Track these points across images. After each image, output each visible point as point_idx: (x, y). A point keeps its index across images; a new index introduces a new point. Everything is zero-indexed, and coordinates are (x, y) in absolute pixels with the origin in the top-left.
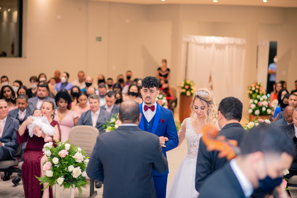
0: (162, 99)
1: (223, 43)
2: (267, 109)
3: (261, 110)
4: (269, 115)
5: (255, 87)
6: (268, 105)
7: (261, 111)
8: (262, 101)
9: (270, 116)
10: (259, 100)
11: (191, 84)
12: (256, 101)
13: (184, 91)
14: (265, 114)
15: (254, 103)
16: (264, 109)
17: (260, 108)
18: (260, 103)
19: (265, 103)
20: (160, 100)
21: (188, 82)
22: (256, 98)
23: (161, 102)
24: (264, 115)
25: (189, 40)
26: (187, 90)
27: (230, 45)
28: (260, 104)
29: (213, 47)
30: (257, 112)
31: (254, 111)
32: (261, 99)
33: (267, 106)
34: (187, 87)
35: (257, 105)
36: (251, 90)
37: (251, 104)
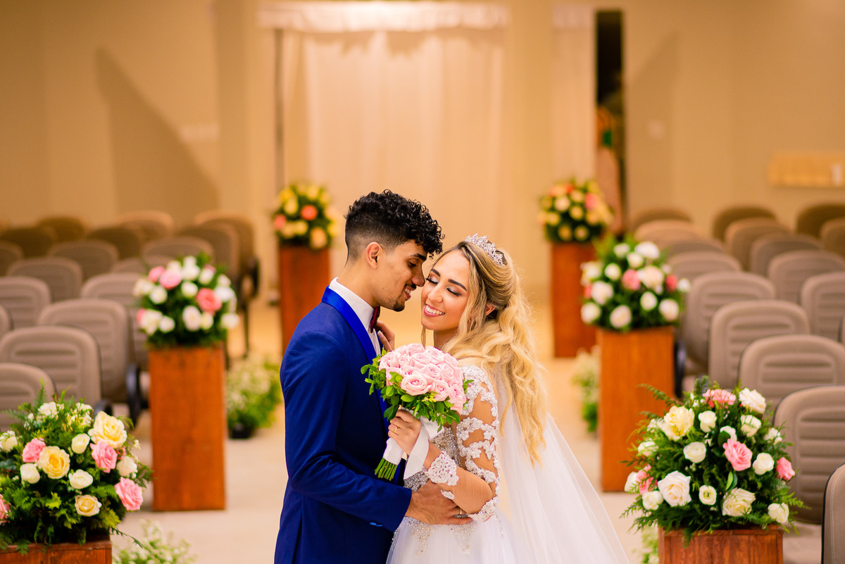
0: (212, 285)
1: (415, 25)
2: (660, 298)
3: (634, 305)
4: (669, 324)
5: (568, 195)
6: (665, 285)
7: (636, 312)
8: (637, 269)
9: (672, 329)
10: (624, 265)
11: (324, 199)
12: (613, 271)
13: (300, 228)
14: (652, 321)
15: (605, 279)
16: (648, 302)
17: (634, 299)
18: (629, 274)
19: (652, 277)
20: (204, 292)
21: (312, 193)
22: (611, 259)
23: (210, 299)
24: (649, 326)
25: (281, 20)
26: (311, 224)
27: (444, 32)
28: (632, 281)
29: (378, 44)
30: (621, 316)
31: (606, 311)
32: (634, 260)
33: (659, 290)
34: (310, 212)
35: (617, 286)
36: (553, 209)
37: (593, 281)
